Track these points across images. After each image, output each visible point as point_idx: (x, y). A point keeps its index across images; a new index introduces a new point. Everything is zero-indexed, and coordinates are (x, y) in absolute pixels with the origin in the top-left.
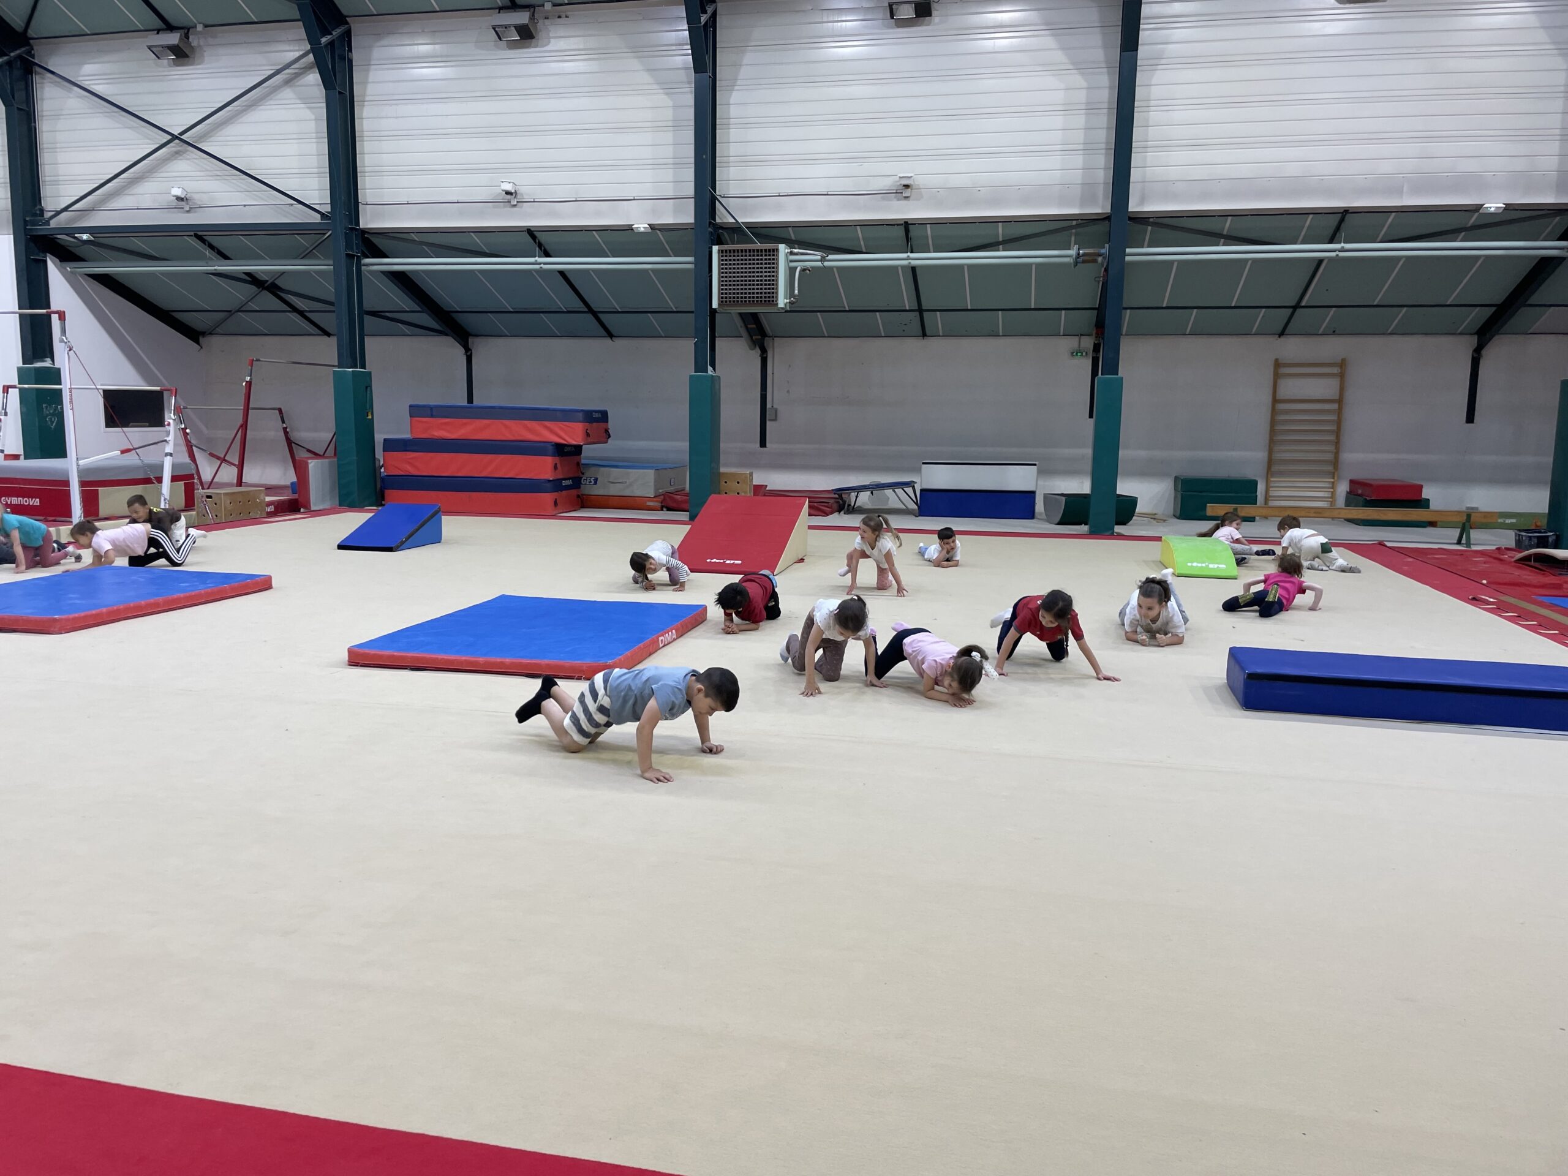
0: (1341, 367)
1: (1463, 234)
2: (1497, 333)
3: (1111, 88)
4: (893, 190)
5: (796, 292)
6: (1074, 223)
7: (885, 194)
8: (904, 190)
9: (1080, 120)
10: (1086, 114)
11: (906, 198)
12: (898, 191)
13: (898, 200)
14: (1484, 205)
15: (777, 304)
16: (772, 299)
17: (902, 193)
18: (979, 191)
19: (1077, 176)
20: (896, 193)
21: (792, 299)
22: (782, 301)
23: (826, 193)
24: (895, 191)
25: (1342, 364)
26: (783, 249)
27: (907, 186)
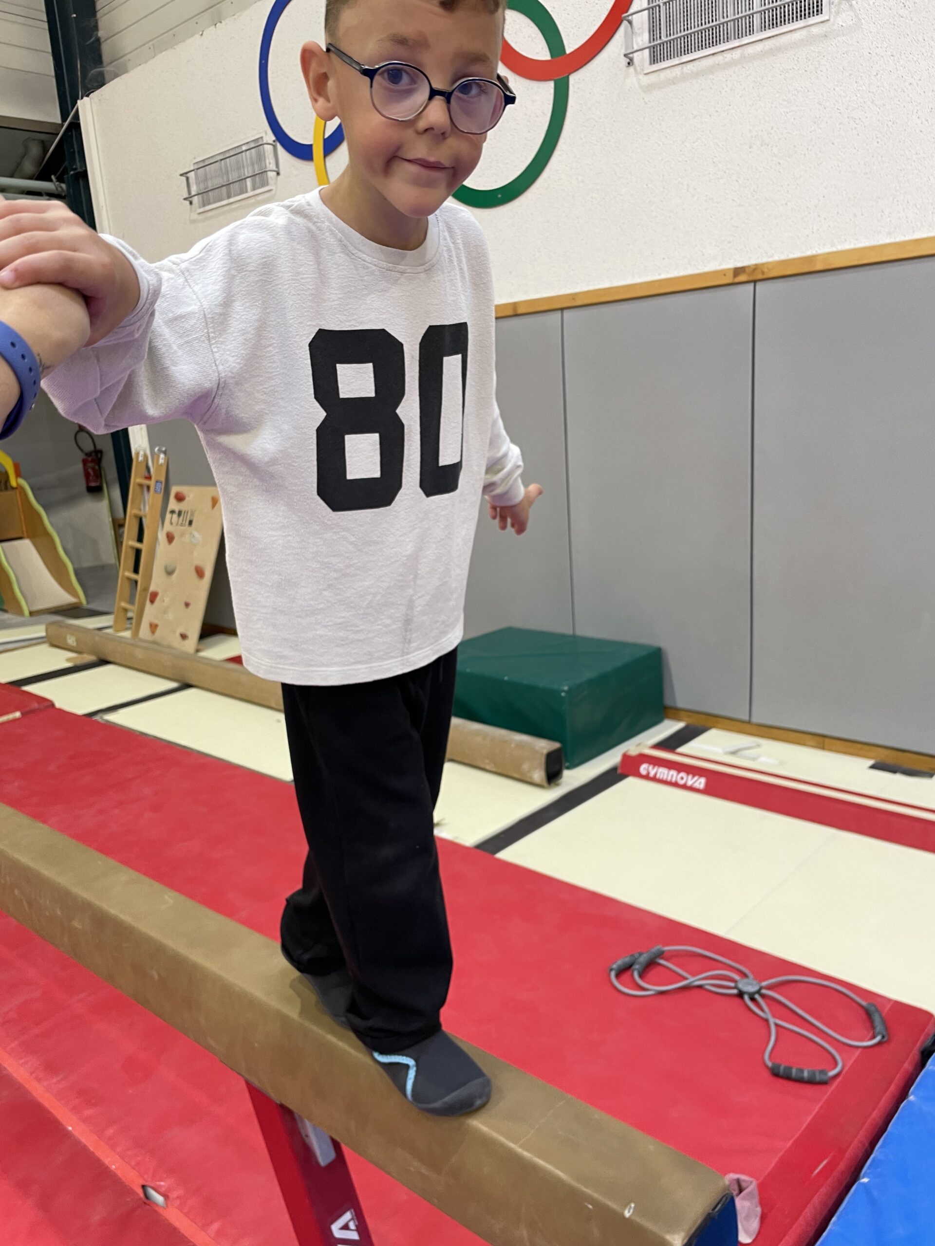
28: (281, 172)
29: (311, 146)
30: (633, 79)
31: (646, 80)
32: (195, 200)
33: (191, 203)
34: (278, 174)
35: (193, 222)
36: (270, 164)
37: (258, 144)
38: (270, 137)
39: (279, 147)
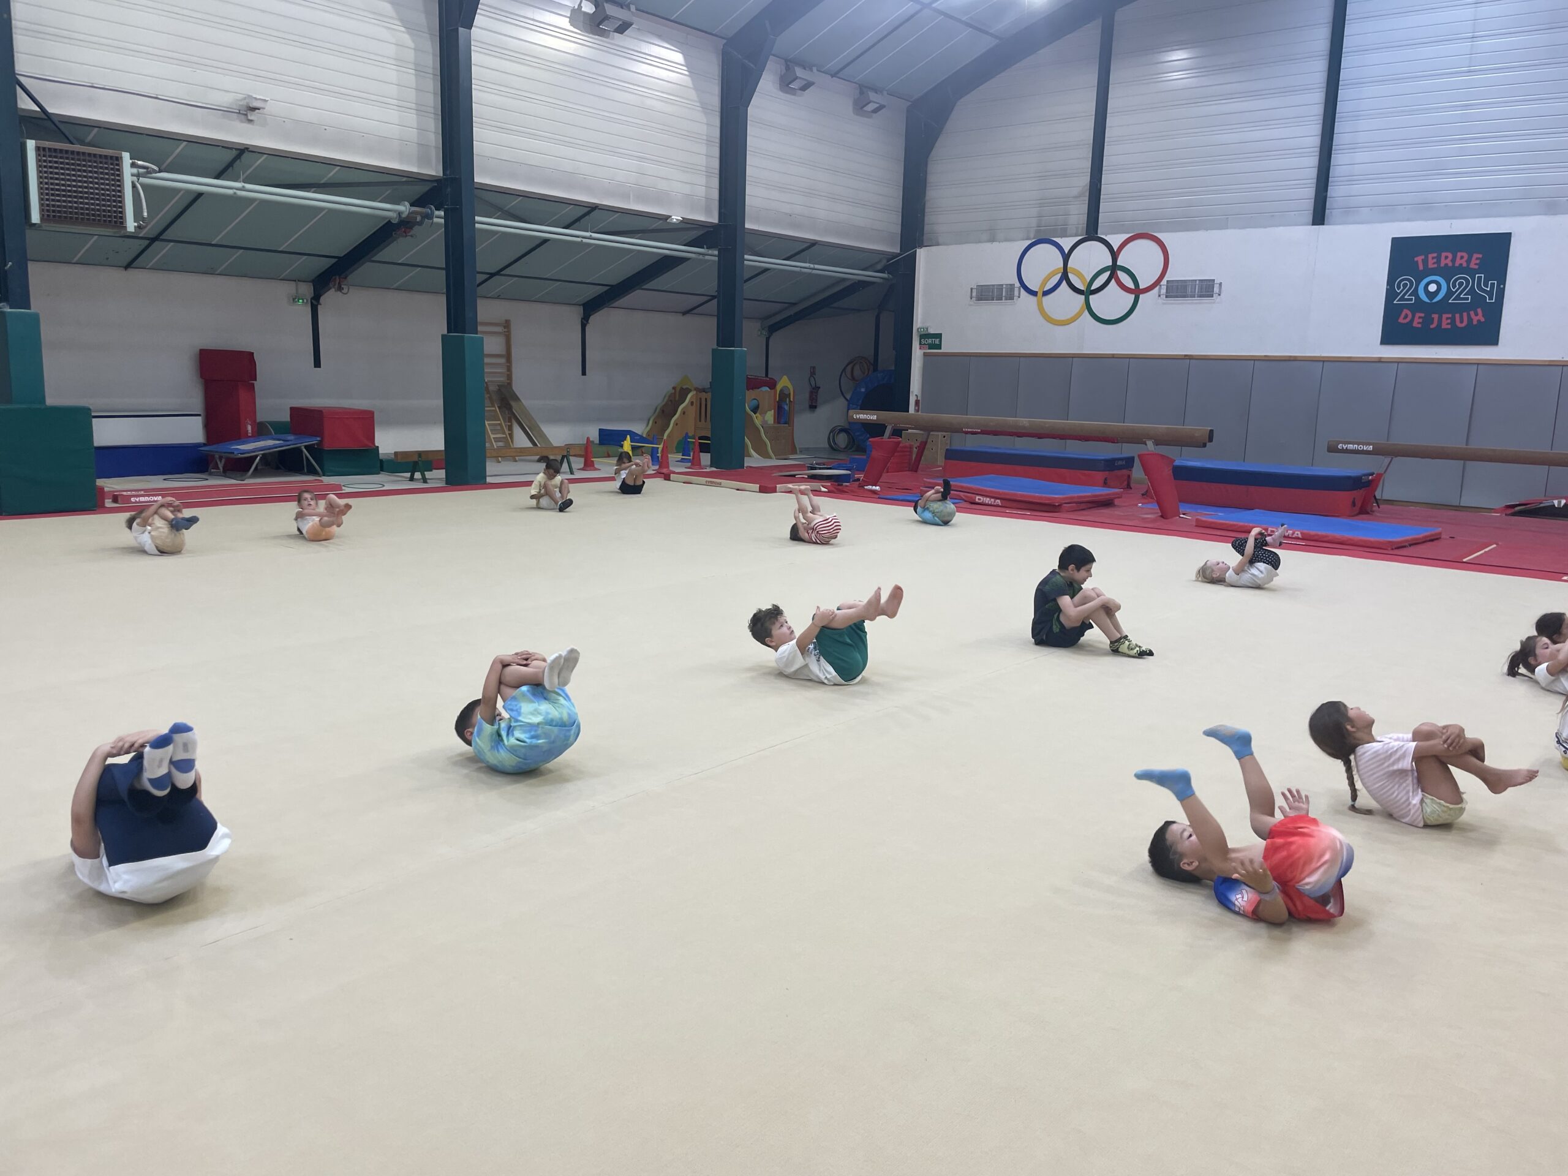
0: (505, 327)
1: (640, 235)
2: (607, 307)
3: (434, 55)
4: (236, 109)
5: (145, 214)
6: (404, 179)
7: (227, 112)
8: (248, 111)
9: (410, 78)
10: (416, 75)
11: (250, 121)
12: (241, 112)
13: (242, 122)
14: (671, 216)
15: (126, 227)
16: (120, 222)
17: (246, 115)
18: (325, 129)
19: (412, 134)
20: (239, 113)
21: (141, 222)
22: (131, 225)
23: (155, 96)
24: (238, 111)
25: (507, 324)
26: (126, 156)
27: (254, 109)
28: (1021, 297)
29: (1037, 292)
30: (1160, 301)
31: (1164, 302)
32: (974, 299)
33: (971, 298)
34: (1019, 297)
35: (971, 305)
36: (1016, 293)
37: (1012, 286)
38: (1017, 284)
39: (1022, 289)
